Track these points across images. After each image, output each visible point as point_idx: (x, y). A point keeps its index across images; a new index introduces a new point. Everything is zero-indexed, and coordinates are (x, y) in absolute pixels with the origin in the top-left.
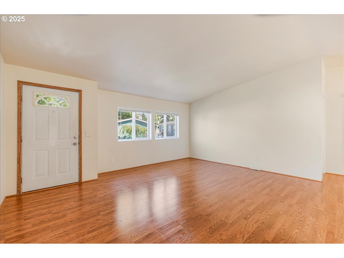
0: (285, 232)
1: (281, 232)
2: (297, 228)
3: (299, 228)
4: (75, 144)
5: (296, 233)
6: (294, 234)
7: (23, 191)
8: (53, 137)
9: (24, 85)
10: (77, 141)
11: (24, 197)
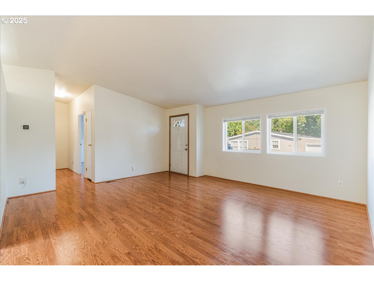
0: (82, 230)
1: (84, 229)
2: (79, 239)
3: (78, 241)
4: (186, 149)
5: (76, 235)
6: (76, 234)
7: (171, 171)
8: (179, 144)
9: (171, 118)
10: (187, 147)
11: (171, 174)
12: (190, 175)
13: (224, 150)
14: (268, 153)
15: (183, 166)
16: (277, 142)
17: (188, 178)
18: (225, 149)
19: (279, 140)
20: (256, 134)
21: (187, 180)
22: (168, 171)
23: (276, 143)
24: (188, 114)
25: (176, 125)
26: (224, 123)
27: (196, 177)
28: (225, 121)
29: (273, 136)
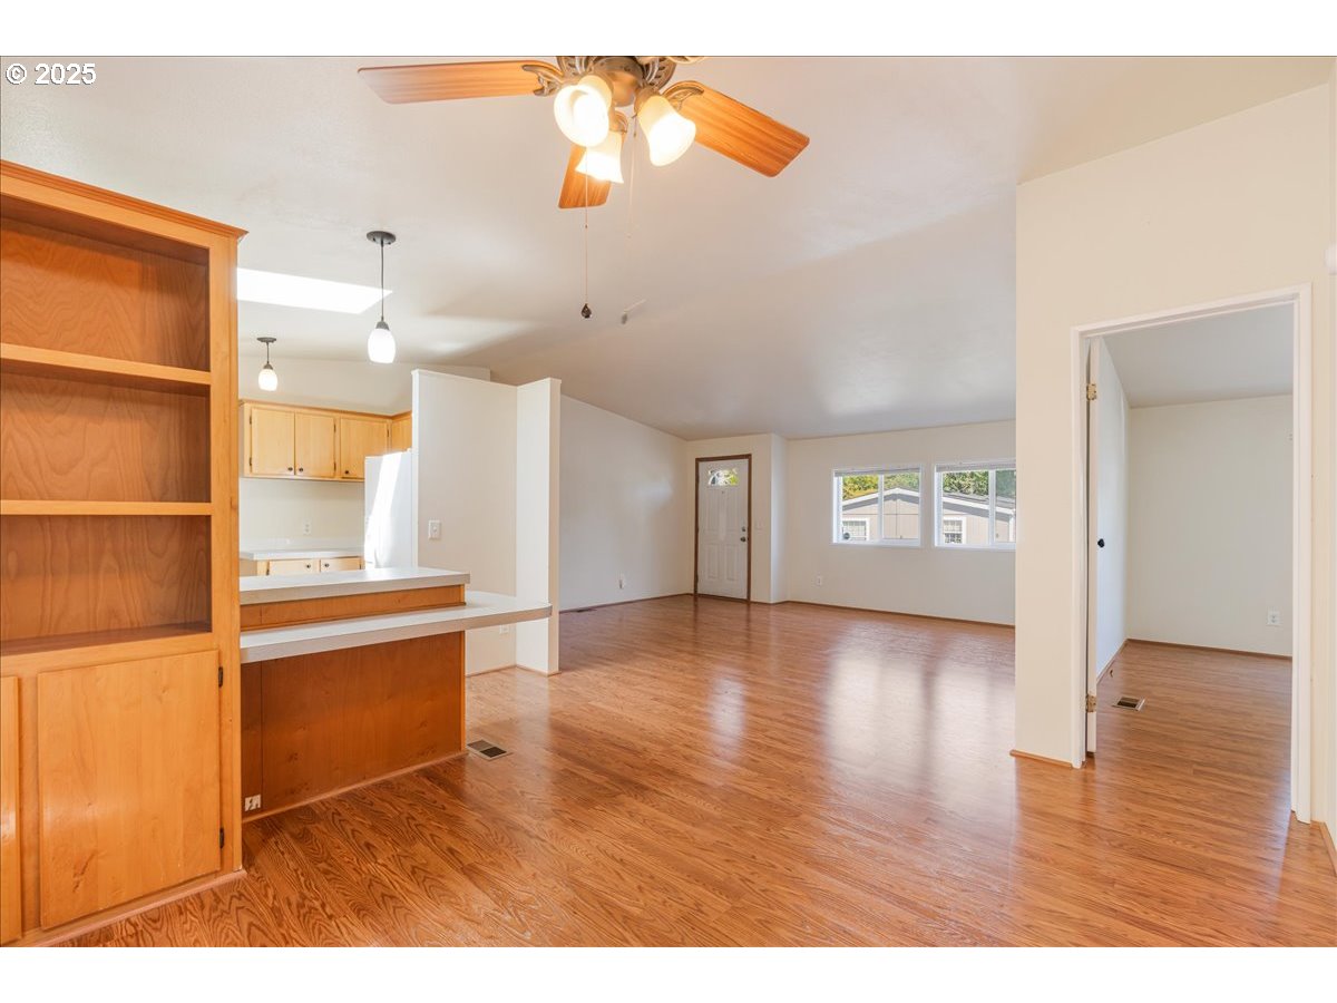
4: (743, 540)
7: (699, 592)
8: (722, 528)
9: (701, 464)
10: (745, 535)
11: (699, 599)
12: (752, 599)
13: (835, 541)
14: (936, 545)
15: (733, 580)
16: (959, 523)
17: (749, 609)
18: (837, 538)
19: (964, 519)
20: (895, 500)
21: (744, 612)
22: (692, 592)
23: (956, 527)
24: (748, 456)
25: (714, 481)
26: (835, 479)
27: (769, 604)
28: (838, 474)
29: (948, 506)
